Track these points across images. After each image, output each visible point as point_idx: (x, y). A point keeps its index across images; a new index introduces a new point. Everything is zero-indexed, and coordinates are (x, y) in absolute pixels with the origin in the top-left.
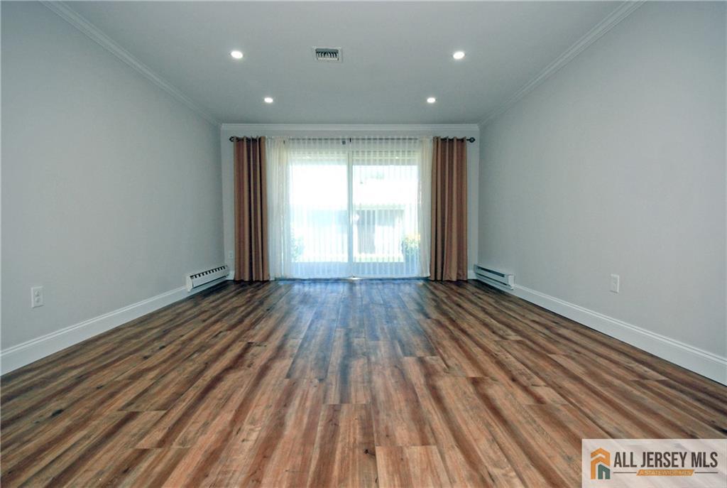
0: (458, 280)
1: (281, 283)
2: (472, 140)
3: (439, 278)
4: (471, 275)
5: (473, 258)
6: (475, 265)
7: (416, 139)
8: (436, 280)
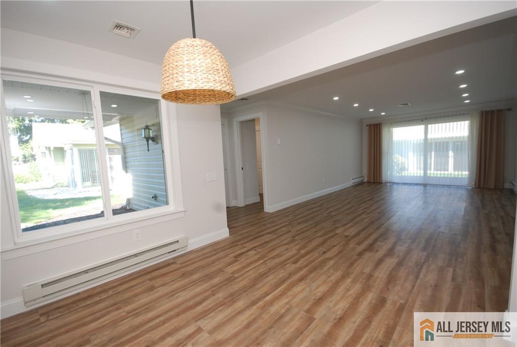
1: (388, 184)
2: (509, 109)
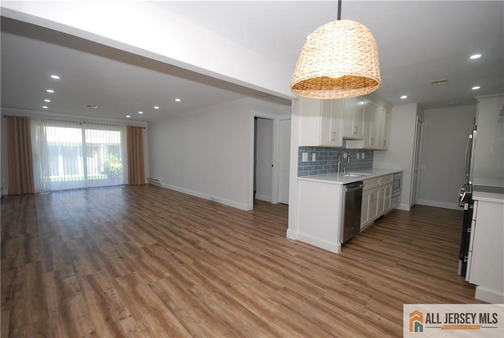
0: (141, 184)
2: (144, 128)
4: (147, 182)
5: (147, 174)
6: (147, 178)
7: (119, 126)
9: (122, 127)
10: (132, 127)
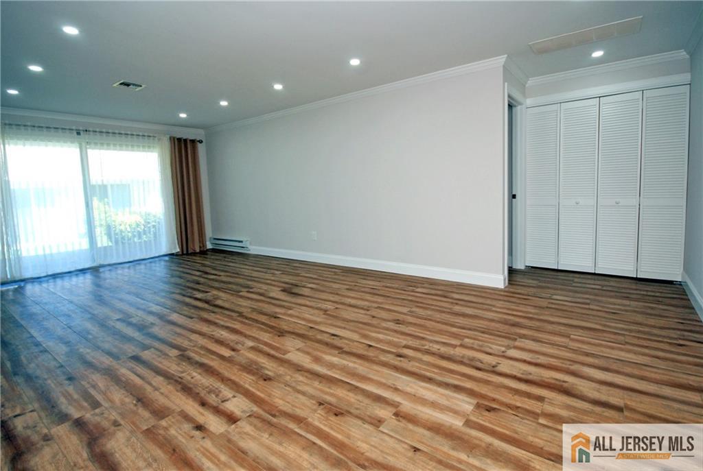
0: (200, 251)
2: (201, 142)
3: (185, 252)
4: (209, 246)
5: (209, 233)
6: (210, 238)
7: (155, 137)
8: (183, 254)
9: (159, 140)
10: (179, 140)
